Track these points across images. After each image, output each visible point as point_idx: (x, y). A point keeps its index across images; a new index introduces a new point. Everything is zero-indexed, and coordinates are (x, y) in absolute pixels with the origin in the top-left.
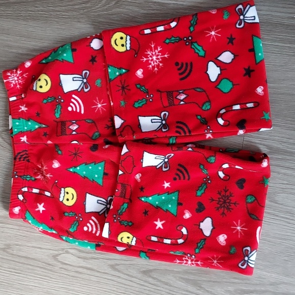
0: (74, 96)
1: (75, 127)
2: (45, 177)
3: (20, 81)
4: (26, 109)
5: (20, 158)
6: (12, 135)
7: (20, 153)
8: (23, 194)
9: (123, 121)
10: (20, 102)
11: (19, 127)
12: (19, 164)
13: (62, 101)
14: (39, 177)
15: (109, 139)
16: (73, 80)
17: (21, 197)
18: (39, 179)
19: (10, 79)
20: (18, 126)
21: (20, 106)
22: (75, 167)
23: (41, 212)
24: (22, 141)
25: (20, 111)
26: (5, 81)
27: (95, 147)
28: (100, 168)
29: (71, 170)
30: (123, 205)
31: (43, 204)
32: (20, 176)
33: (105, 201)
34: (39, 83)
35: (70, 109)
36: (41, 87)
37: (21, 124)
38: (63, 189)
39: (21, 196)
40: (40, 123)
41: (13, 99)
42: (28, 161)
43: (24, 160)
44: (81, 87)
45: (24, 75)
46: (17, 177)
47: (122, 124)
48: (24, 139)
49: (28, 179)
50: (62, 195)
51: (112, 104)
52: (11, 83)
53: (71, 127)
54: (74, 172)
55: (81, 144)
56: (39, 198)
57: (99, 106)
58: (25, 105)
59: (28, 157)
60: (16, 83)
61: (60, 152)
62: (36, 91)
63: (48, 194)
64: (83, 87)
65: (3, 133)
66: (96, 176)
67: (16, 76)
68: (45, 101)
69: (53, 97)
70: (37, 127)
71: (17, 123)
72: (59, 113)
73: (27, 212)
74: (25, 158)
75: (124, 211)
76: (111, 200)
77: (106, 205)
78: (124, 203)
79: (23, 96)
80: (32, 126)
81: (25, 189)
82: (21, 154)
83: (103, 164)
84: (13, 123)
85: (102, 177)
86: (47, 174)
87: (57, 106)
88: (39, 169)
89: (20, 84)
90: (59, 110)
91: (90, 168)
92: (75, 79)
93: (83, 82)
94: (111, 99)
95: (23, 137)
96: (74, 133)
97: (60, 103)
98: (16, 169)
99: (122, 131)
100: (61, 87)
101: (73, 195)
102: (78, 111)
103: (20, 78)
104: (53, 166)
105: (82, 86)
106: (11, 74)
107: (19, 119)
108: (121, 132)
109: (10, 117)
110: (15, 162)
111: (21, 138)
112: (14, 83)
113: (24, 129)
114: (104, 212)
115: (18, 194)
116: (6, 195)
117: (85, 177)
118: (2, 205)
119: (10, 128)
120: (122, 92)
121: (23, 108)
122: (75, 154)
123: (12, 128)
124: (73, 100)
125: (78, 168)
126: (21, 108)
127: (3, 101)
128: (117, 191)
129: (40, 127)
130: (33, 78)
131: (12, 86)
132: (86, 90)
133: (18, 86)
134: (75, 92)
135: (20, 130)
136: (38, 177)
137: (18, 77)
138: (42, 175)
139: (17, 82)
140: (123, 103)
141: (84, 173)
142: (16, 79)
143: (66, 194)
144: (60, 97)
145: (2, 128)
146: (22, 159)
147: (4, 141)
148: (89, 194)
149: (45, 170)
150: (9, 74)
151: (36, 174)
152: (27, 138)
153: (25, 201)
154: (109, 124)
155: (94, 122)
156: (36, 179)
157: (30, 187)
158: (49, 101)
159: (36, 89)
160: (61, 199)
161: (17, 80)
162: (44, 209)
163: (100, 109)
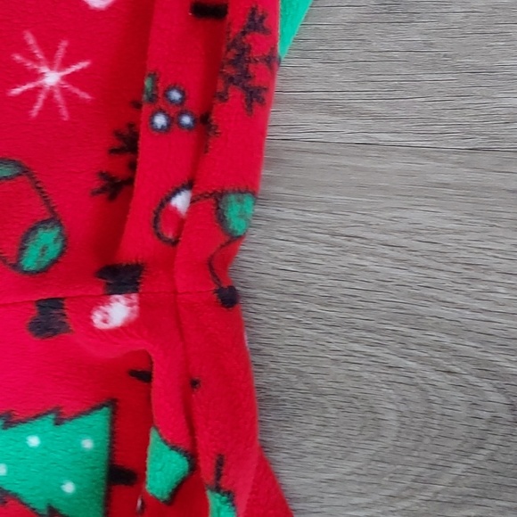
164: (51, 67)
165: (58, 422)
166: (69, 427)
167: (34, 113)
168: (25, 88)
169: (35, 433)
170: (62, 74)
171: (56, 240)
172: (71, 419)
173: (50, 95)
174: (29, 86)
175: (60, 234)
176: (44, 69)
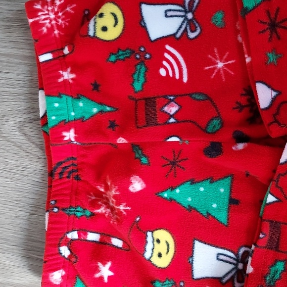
0: (168, 47)
1: (173, 109)
2: (112, 209)
3: (60, 21)
4: (73, 76)
5: (61, 173)
6: (45, 129)
7: (61, 163)
8: (71, 244)
9: (274, 94)
10: (60, 62)
11: (61, 112)
12: (60, 184)
13: (148, 56)
14: (102, 210)
15: (246, 131)
16: (166, 16)
17: (65, 251)
18: (102, 215)
19: (41, 17)
20: (58, 109)
21: (61, 72)
22: (173, 189)
23: (106, 280)
24: (66, 139)
25: (61, 80)
26: (31, 21)
27: (215, 149)
28: (222, 190)
29: (165, 195)
30: (274, 264)
31: (109, 264)
32: (63, 209)
33: (232, 255)
34: (101, 22)
35: (163, 72)
36: (104, 29)
37: (64, 105)
38: (149, 234)
39: (66, 248)
40: (101, 104)
41: (46, 57)
42: (77, 178)
43: (68, 177)
44: (182, 30)
45: (68, 9)
46: (56, 210)
47: (274, 100)
48: (70, 135)
49: (79, 214)
50: (149, 247)
51: (248, 60)
52: (43, 25)
53: (166, 109)
54: (171, 199)
55: (187, 142)
56: (101, 251)
57: (220, 65)
58: (69, 70)
59: (77, 170)
60: (52, 26)
61: (144, 160)
62: (95, 37)
63: (117, 242)
64: (186, 29)
65: (27, 125)
66: (215, 206)
67: (53, 10)
68: (113, 58)
69: (128, 49)
70: (95, 110)
71: (57, 105)
72: (142, 80)
73: (78, 279)
74: (70, 172)
75: (277, 276)
76: (246, 254)
77: (236, 265)
78: (276, 261)
79: (66, 51)
80: (86, 108)
81: (73, 235)
82: (64, 165)
83: (227, 182)
84: (49, 104)
85: (226, 207)
86: (118, 204)
87: (138, 67)
88: (99, 195)
89: (59, 27)
90: (142, 75)
91: (202, 189)
92: (169, 14)
93: (186, 18)
94: (245, 49)
95: (68, 130)
96: (172, 120)
97: (143, 61)
98: (55, 196)
99: (277, 113)
100: (144, 28)
101: (168, 245)
102: (177, 77)
103: (60, 14)
104: (131, 189)
105: (183, 27)
106: (43, 6)
107: (59, 96)
108: (274, 116)
109: (41, 94)
110: (50, 181)
111: (65, 134)
112: (49, 25)
113: (69, 115)
114: (232, 278)
115: (60, 245)
116: (35, 244)
117: (191, 208)
118: (26, 264)
119: (41, 114)
120: (271, 35)
121: (67, 75)
122: (173, 163)
123: (45, 115)
124: (167, 55)
125: (178, 191)
126: (63, 76)
127: (25, 64)
128: (261, 236)
129: (101, 112)
130: (85, 15)
131: (45, 30)
132: (192, 35)
133: (56, 32)
134: (169, 39)
135: (62, 118)
136: (99, 211)
137: (56, 13)
138: (108, 206)
139: (54, 22)
140: (272, 57)
141: (190, 199)
142: (52, 16)
143: (155, 243)
144: (142, 49)
145: (25, 116)
146: (66, 175)
147: (29, 140)
148: (201, 241)
149: (115, 197)
150: (39, 7)
151: (94, 205)
152: (75, 133)
153: (73, 260)
154: (243, 101)
155: (209, 98)
156: (93, 214)
157: (83, 231)
158: (121, 57)
159: (95, 33)
160: (147, 255)
161: (55, 19)
162: (111, 274)
163: (222, 72)
164: (221, 61)
165: (211, 182)
166: (215, 184)
167: (213, 77)
168: (210, 67)
169: (203, 186)
170: (224, 64)
171: (219, 124)
172: (216, 181)
173: (219, 71)
174: (212, 67)
175: (220, 122)
176: (218, 62)
